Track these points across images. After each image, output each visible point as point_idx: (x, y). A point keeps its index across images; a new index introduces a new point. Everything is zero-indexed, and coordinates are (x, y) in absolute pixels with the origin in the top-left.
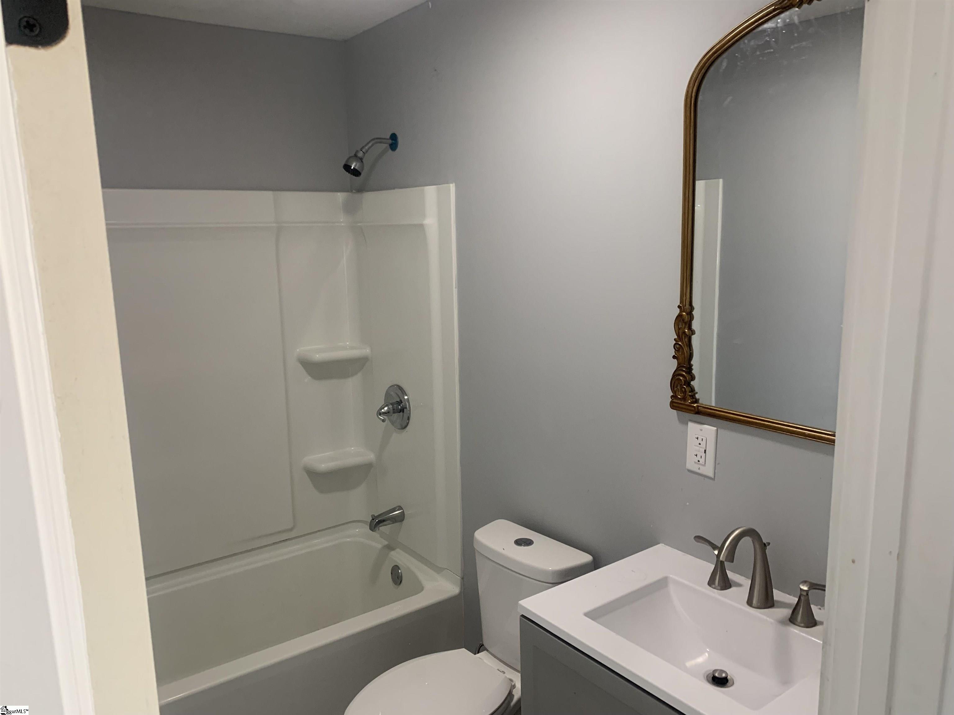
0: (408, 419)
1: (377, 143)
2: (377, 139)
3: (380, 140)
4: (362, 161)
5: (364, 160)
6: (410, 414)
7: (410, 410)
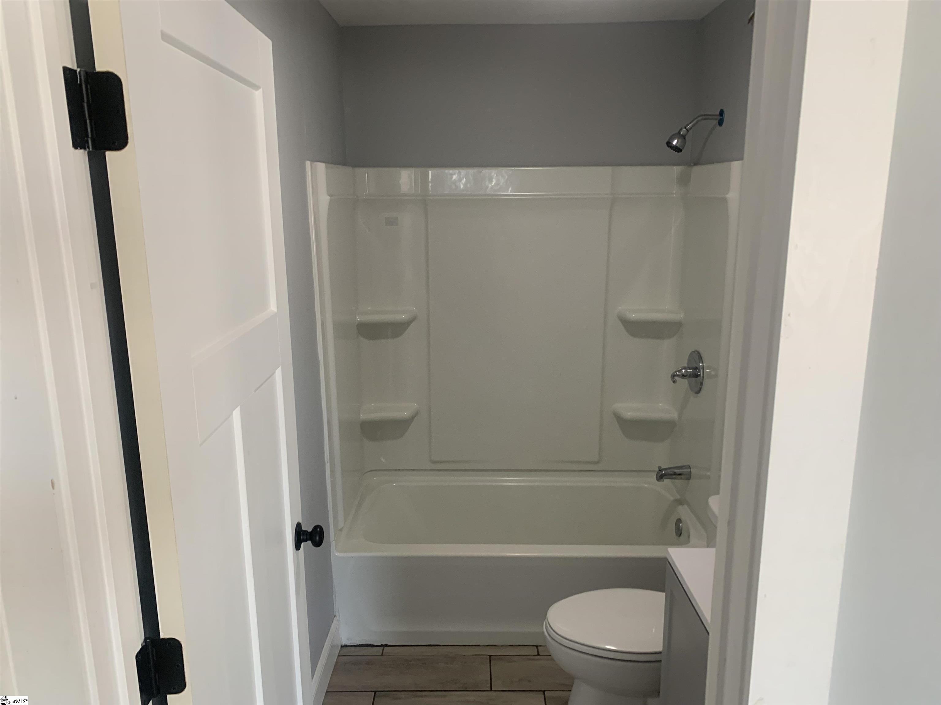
0: (701, 385)
1: (702, 119)
2: (705, 115)
3: (707, 117)
4: (684, 138)
5: (686, 137)
6: (703, 380)
7: (703, 377)
